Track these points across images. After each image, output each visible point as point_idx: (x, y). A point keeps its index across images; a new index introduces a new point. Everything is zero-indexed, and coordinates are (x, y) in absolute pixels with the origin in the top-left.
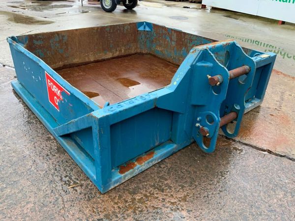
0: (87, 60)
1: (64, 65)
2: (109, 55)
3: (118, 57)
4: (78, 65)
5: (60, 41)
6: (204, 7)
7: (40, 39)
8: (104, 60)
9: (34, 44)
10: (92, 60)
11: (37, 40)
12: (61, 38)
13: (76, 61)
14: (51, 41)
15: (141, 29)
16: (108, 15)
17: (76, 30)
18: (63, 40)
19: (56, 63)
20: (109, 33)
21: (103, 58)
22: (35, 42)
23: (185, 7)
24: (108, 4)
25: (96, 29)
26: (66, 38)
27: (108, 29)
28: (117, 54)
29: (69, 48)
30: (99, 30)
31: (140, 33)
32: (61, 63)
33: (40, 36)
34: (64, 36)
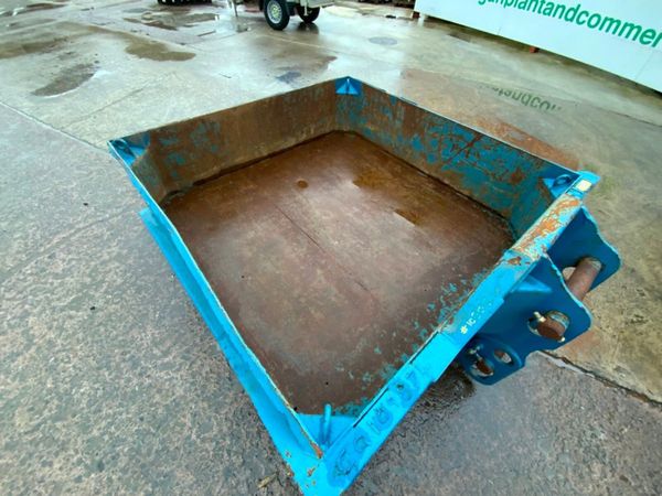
0: (257, 155)
1: (221, 171)
2: (292, 142)
3: (305, 143)
4: (244, 166)
5: (209, 133)
6: (416, 15)
7: (171, 134)
8: (282, 152)
9: (162, 146)
10: (265, 154)
11: (167, 138)
12: (209, 127)
13: (240, 160)
14: (192, 136)
15: (341, 90)
16: (277, 35)
17: (234, 108)
18: (213, 129)
19: (207, 170)
20: (291, 105)
21: (282, 148)
22: (163, 141)
23: (389, 17)
24: (275, 13)
25: (268, 100)
26: (218, 125)
28: (304, 137)
29: (226, 141)
30: (273, 103)
31: (340, 99)
32: (215, 168)
33: (172, 131)
34: (213, 123)
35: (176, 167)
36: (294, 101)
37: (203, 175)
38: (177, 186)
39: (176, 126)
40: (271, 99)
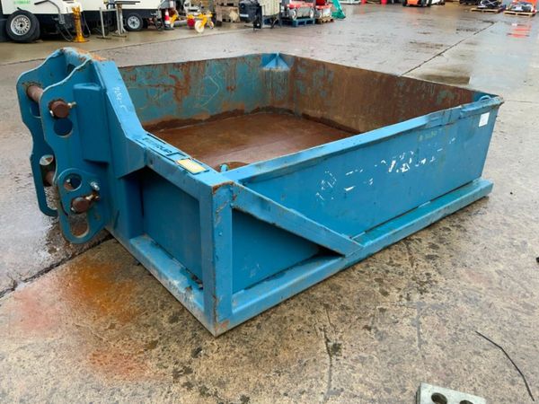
1: (322, 118)
5: (324, 79)
7: (304, 66)
9: (297, 71)
11: (301, 66)
12: (326, 74)
17: (349, 68)
18: (328, 76)
19: (314, 109)
20: (403, 93)
22: (299, 68)
25: (379, 75)
26: (332, 76)
27: (402, 84)
29: (333, 93)
30: (384, 80)
32: (319, 112)
33: (305, 62)
34: (329, 72)
35: (298, 92)
36: (408, 90)
37: (310, 112)
38: (293, 108)
39: (309, 61)
40: (383, 75)
